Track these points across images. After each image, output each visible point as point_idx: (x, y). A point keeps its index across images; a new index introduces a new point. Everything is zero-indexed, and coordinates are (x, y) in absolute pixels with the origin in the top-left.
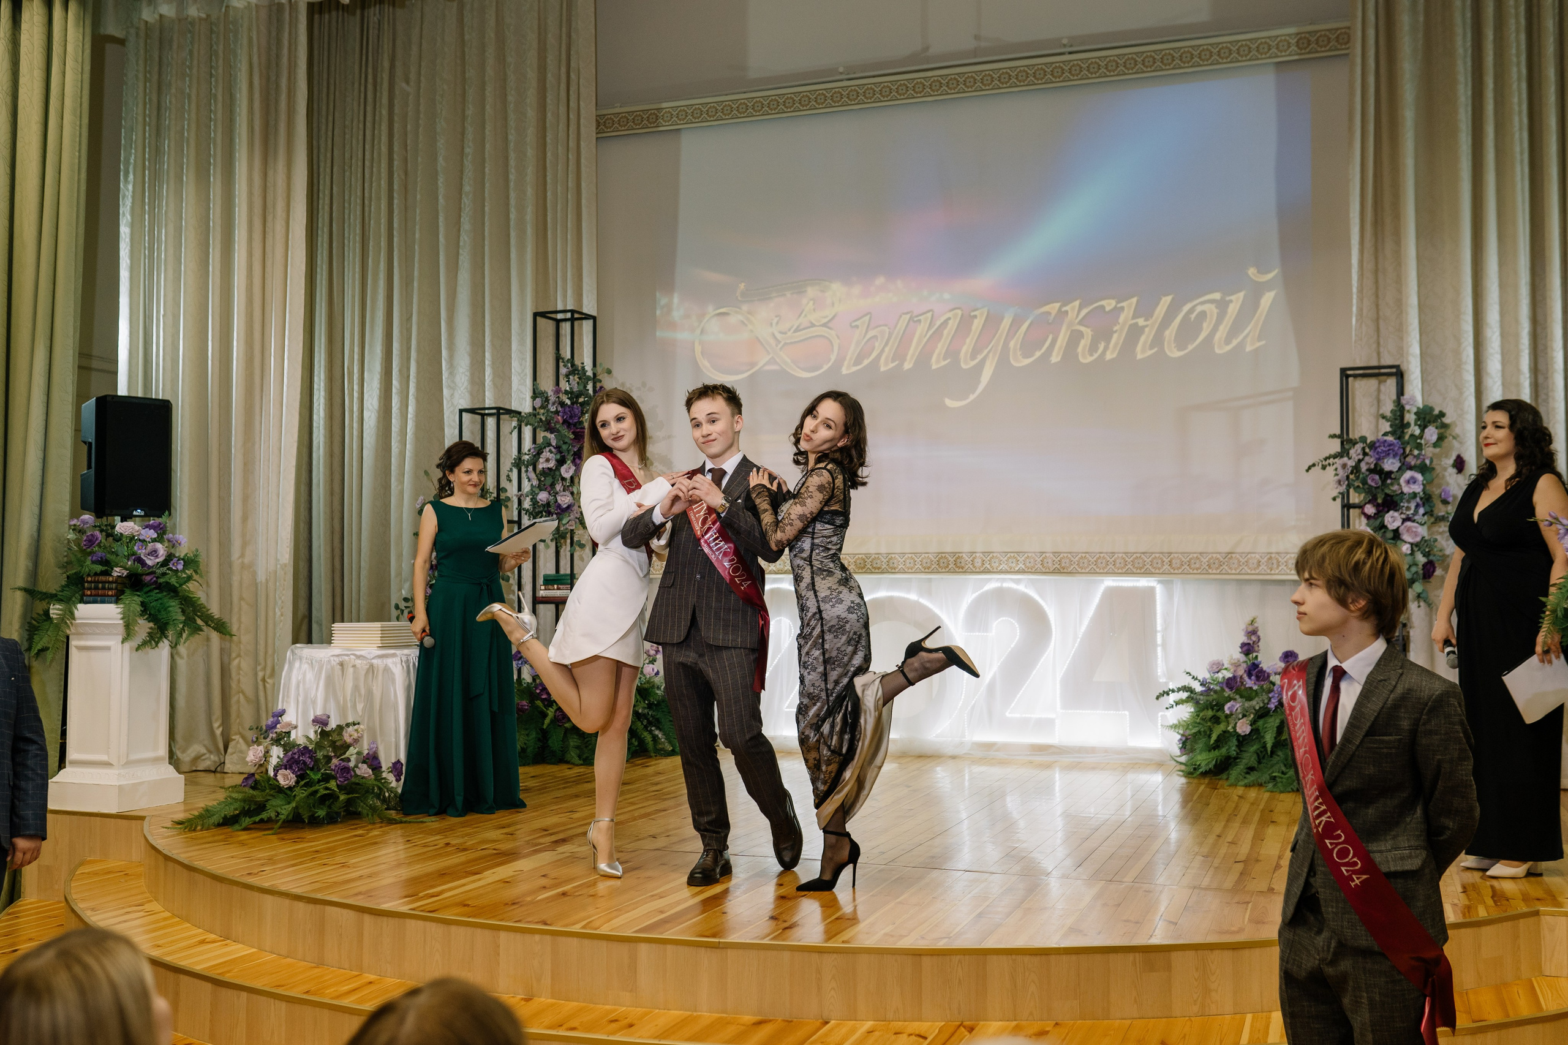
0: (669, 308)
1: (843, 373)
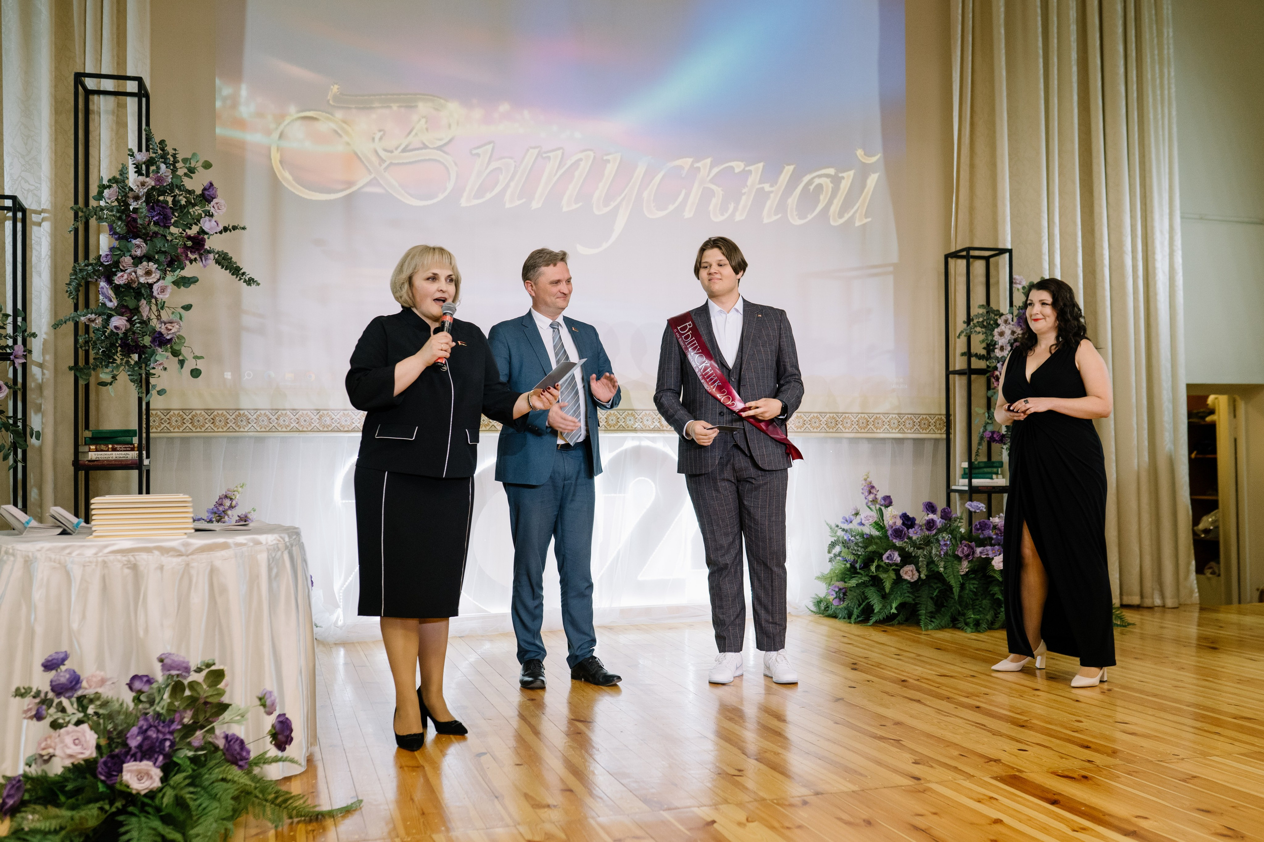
0: (234, 102)
1: (462, 205)
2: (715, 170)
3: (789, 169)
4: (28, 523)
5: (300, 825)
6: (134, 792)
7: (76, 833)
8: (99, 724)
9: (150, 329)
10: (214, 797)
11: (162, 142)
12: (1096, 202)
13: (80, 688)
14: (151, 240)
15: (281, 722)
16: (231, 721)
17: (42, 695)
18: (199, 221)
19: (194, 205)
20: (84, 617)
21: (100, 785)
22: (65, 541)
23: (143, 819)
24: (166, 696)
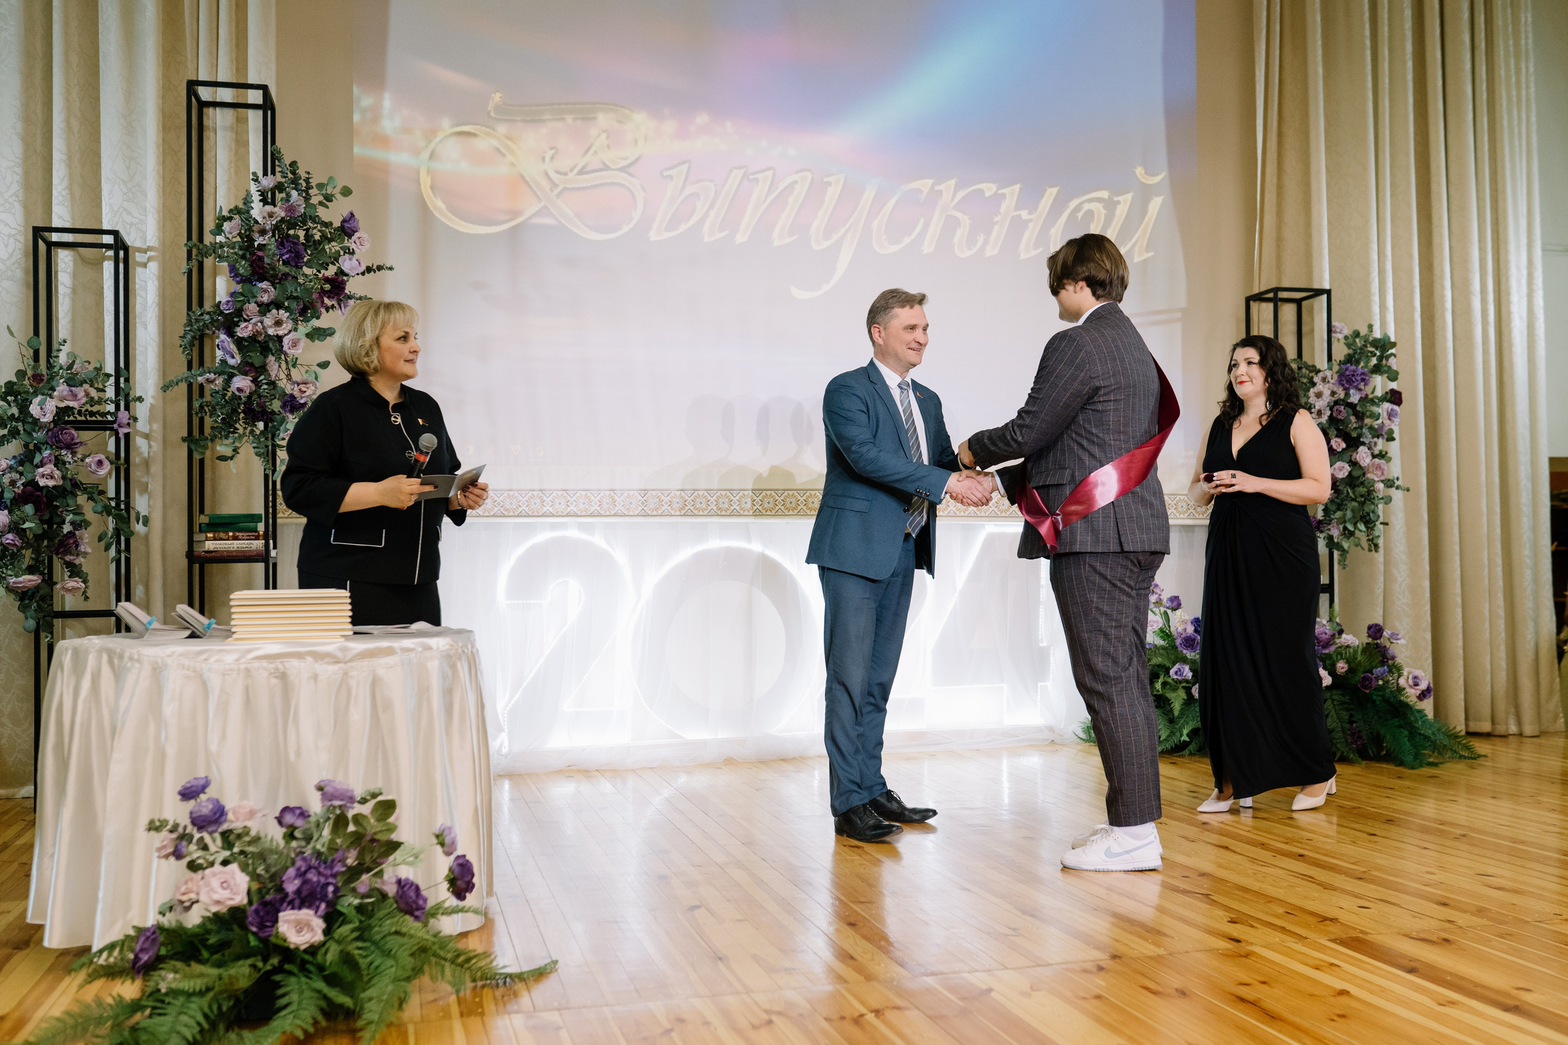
0: (375, 115)
1: (651, 239)
2: (961, 194)
3: (1052, 192)
4: (150, 623)
5: (485, 990)
6: (292, 946)
7: (225, 995)
8: (248, 865)
9: (280, 392)
10: (388, 954)
11: (293, 164)
12: (1435, 231)
13: (225, 821)
14: (279, 283)
15: (461, 865)
16: (404, 862)
17: (180, 830)
18: (337, 260)
19: (330, 241)
20: (224, 736)
21: (252, 938)
22: (195, 646)
23: (304, 979)
24: (326, 832)
